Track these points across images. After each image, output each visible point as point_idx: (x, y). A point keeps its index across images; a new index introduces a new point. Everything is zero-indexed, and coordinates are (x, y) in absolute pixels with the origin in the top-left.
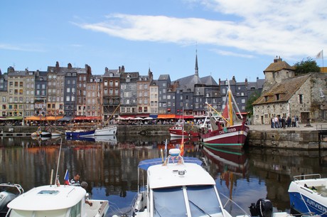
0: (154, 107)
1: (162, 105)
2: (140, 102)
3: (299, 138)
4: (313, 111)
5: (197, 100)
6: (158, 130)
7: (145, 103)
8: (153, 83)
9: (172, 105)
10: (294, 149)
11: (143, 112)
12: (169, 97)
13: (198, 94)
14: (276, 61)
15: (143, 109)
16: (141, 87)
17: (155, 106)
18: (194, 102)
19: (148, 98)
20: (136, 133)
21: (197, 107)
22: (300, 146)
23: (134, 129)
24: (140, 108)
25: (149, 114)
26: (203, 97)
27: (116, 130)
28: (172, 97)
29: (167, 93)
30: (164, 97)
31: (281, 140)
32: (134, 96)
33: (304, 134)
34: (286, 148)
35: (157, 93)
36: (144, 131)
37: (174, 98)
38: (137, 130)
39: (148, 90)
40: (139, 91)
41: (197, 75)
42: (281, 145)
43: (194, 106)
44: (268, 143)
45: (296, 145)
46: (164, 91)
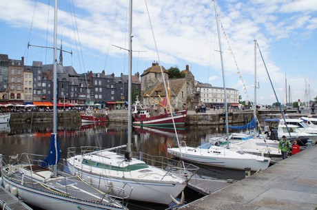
0: (28, 94)
1: (37, 92)
2: (13, 87)
3: (210, 118)
4: (188, 103)
5: (73, 90)
6: (43, 117)
7: (19, 89)
8: (28, 69)
9: (47, 92)
10: (207, 125)
11: (16, 98)
12: (44, 85)
13: (73, 84)
14: (154, 64)
15: (16, 95)
16: (13, 72)
17: (30, 94)
18: (69, 91)
19: (22, 84)
20: (21, 121)
21: (72, 96)
22: (211, 123)
23: (19, 117)
24: (13, 95)
25: (22, 101)
26: (78, 87)
27: (9, 118)
28: (47, 85)
29: (42, 81)
30: (39, 85)
31: (200, 120)
32: (5, 81)
33: (213, 116)
34: (202, 125)
35: (31, 79)
36: (29, 119)
37: (49, 86)
38: (22, 117)
39: (21, 76)
40: (12, 76)
41: (62, 64)
42: (199, 123)
43: (69, 94)
44: (191, 122)
45: (209, 122)
46: (39, 78)
